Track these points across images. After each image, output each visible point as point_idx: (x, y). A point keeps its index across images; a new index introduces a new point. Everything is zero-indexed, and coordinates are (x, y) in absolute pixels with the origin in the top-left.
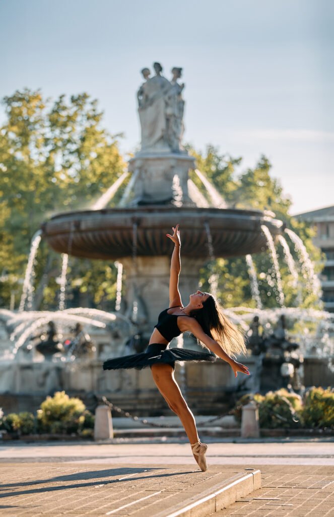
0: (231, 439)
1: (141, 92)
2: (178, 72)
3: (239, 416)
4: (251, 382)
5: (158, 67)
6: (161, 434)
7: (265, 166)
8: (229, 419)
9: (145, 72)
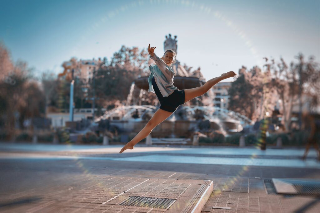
0: (189, 146)
1: (165, 42)
2: (176, 37)
3: (192, 139)
4: (196, 128)
5: (170, 35)
6: (167, 144)
7: (199, 69)
8: (189, 140)
9: (166, 37)
